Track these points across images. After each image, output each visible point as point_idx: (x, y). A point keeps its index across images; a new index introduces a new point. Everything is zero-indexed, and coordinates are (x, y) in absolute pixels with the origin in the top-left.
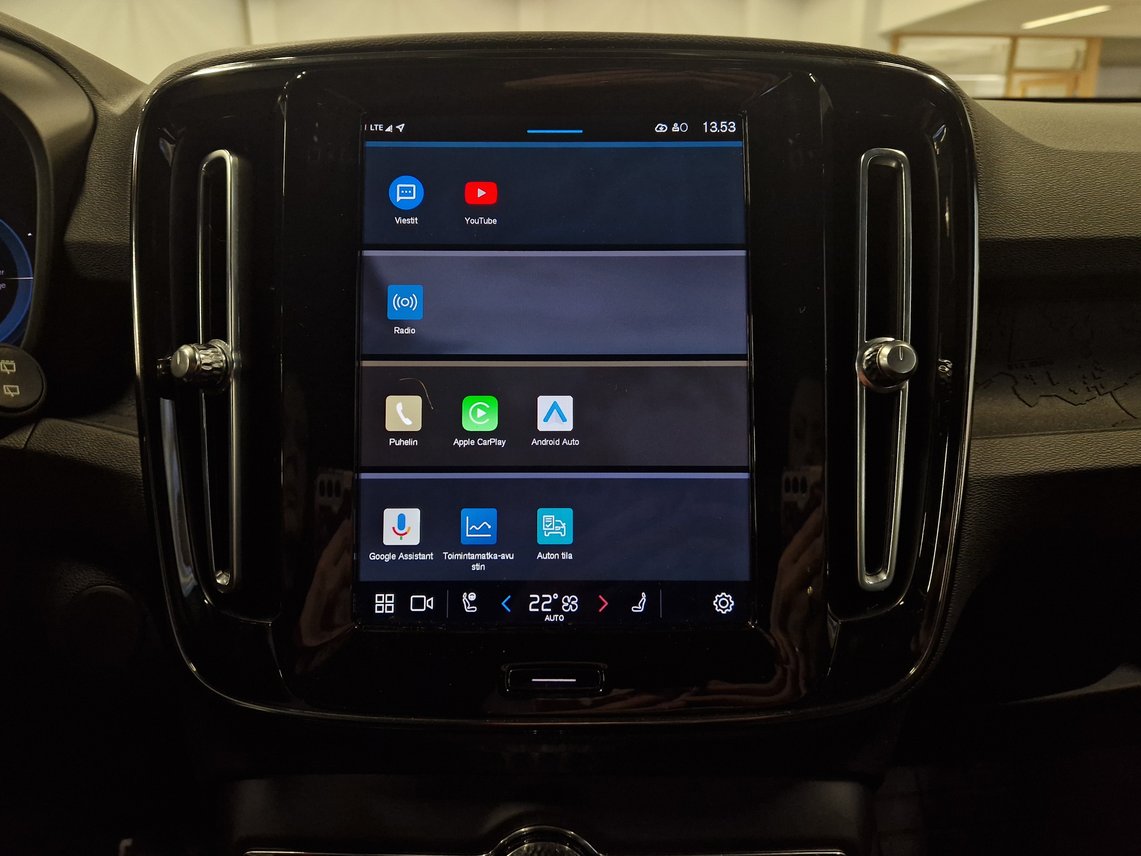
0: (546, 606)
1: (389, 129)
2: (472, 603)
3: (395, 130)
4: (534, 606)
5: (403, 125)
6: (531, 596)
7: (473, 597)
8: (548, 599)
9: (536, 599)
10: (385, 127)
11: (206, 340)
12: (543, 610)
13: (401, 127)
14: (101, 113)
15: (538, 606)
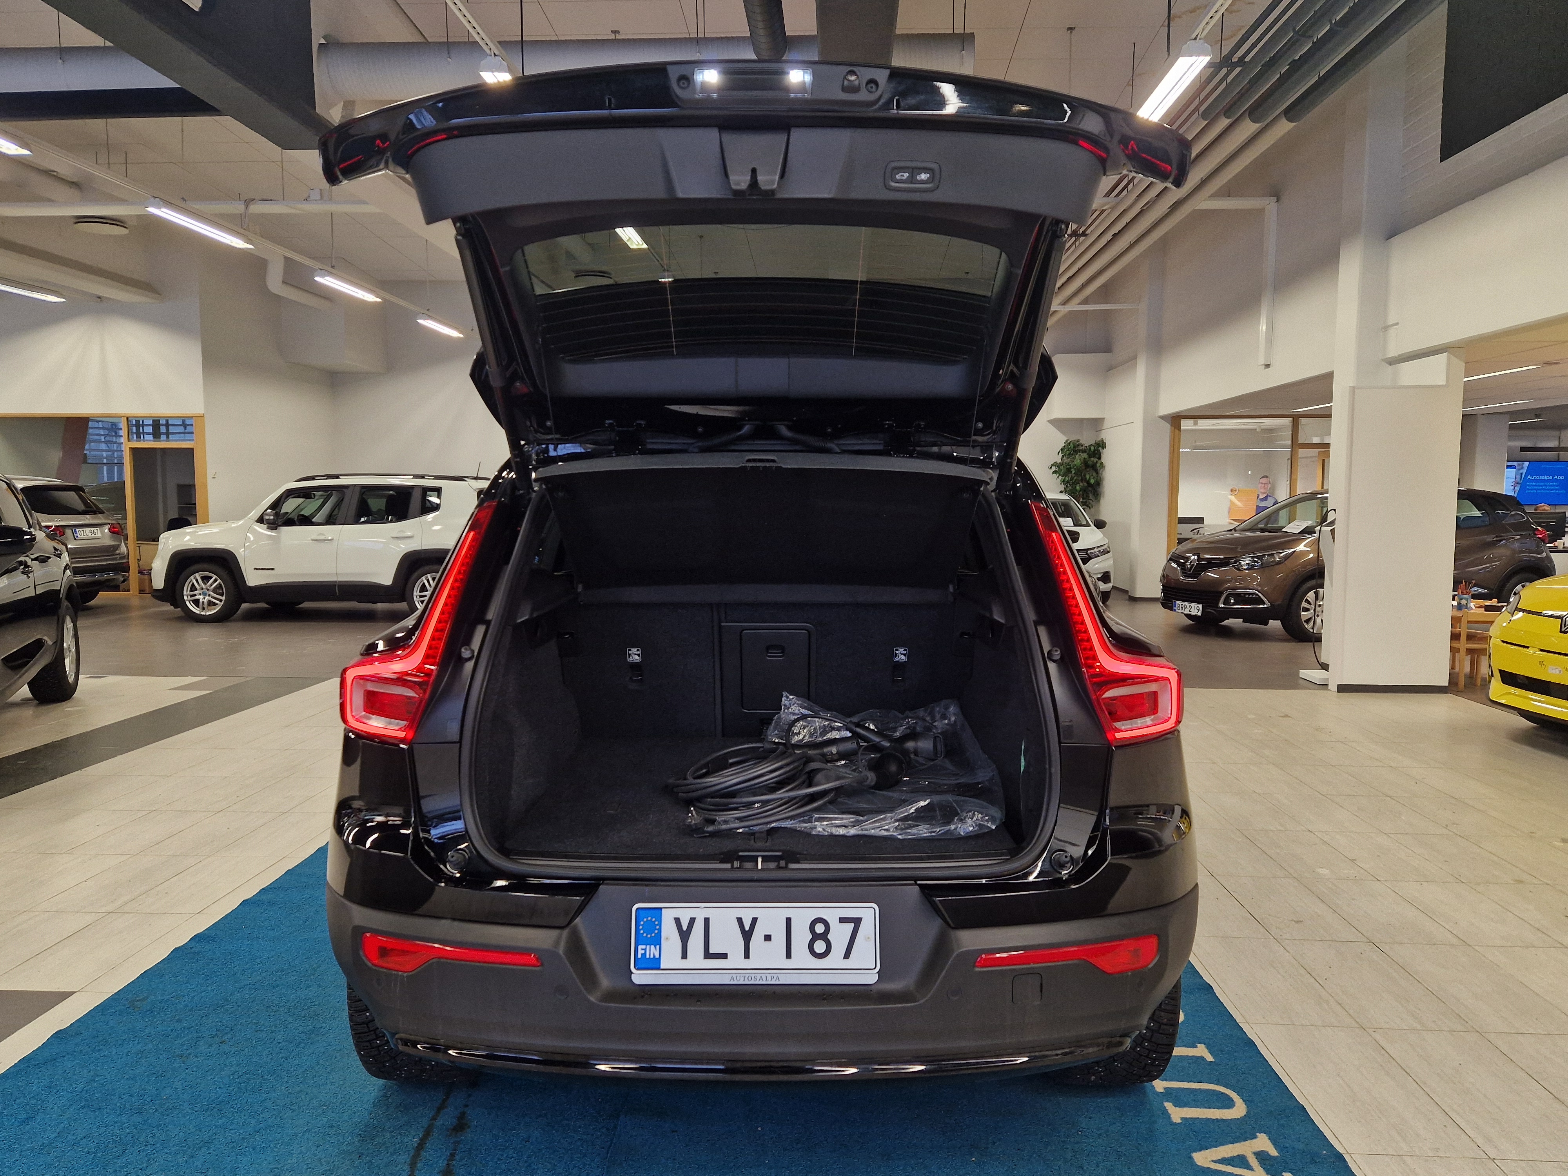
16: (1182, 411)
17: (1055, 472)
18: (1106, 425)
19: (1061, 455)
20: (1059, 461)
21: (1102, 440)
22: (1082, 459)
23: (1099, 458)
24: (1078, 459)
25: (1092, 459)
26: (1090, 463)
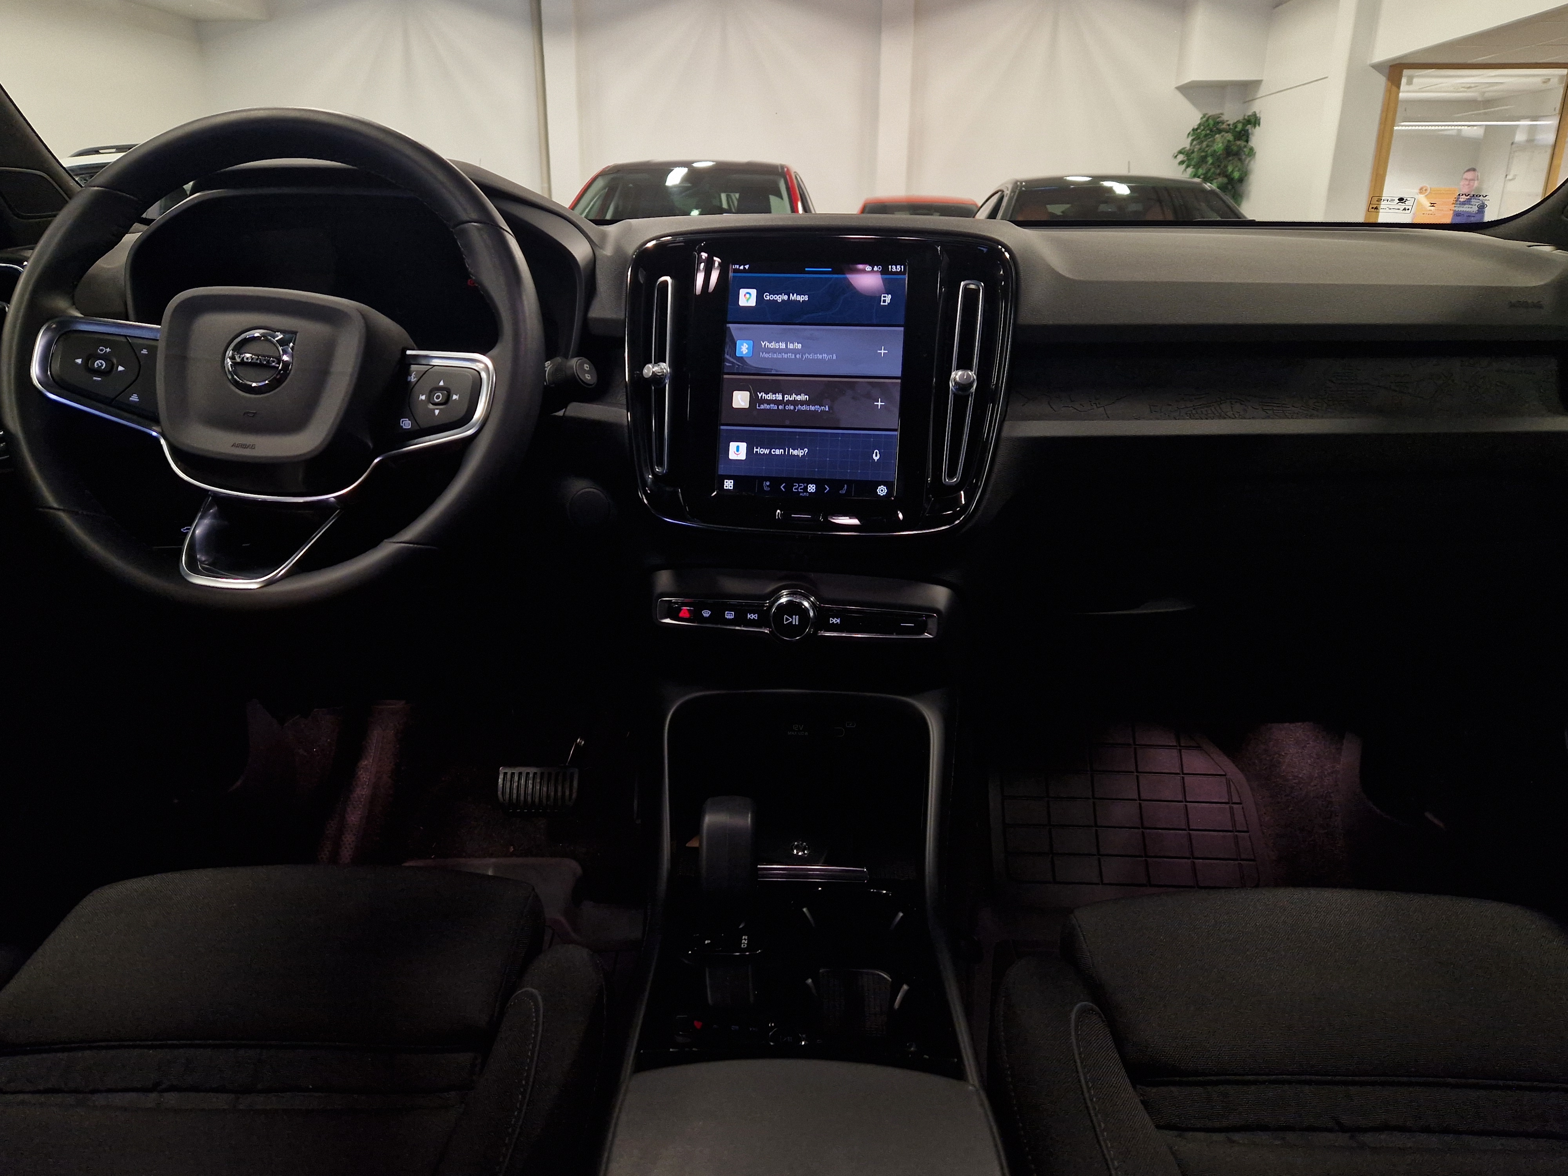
0: (801, 489)
1: (742, 267)
2: (768, 486)
3: (744, 268)
4: (795, 489)
5: (748, 266)
6: (795, 484)
7: (768, 483)
8: (802, 486)
9: (796, 486)
10: (740, 267)
11: (655, 363)
12: (799, 490)
13: (747, 267)
14: (597, 253)
15: (797, 489)
16: (1405, 56)
17: (1182, 163)
18: (1263, 91)
19: (1190, 138)
20: (1188, 147)
21: (1255, 115)
22: (1226, 141)
23: (1247, 141)
24: (1219, 143)
25: (1238, 143)
26: (1235, 148)
